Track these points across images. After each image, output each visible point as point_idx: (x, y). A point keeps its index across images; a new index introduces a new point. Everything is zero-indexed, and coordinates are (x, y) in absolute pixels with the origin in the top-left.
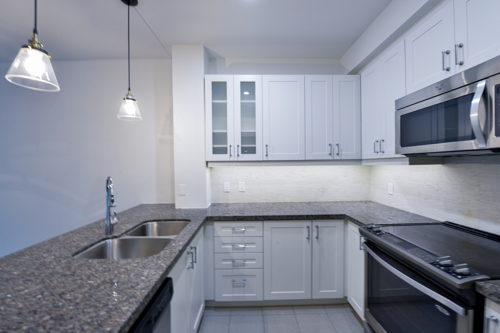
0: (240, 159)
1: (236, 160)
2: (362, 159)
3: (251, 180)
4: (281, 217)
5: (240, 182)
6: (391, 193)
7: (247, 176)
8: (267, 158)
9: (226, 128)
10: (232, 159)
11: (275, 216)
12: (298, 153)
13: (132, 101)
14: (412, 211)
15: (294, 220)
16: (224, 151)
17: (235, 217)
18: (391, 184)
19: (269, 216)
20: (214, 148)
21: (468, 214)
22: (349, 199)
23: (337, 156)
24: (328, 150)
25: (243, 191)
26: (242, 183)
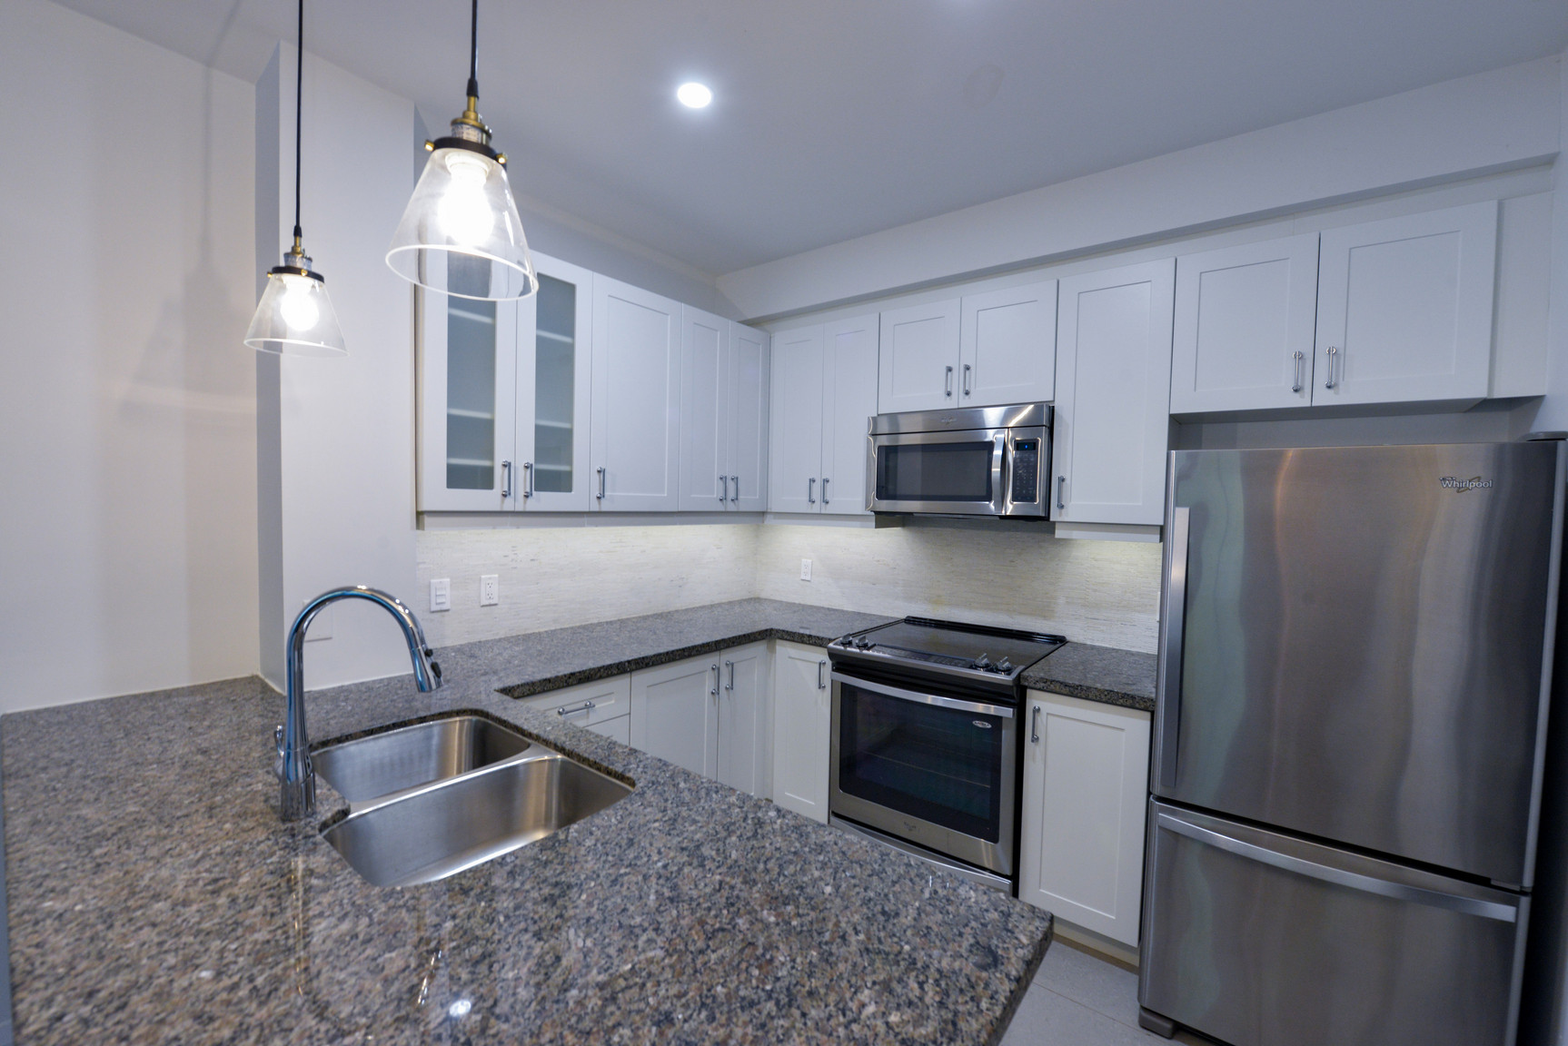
0: (532, 505)
1: (519, 508)
2: (769, 510)
3: (515, 568)
4: (671, 656)
5: (483, 577)
6: (808, 578)
7: (505, 556)
8: (600, 504)
9: (490, 407)
10: (509, 505)
11: (659, 655)
12: (666, 495)
13: (311, 281)
14: (849, 608)
15: (694, 655)
16: (483, 479)
17: (573, 674)
18: (806, 561)
19: (647, 657)
20: (451, 470)
21: (936, 601)
22: (724, 598)
23: (732, 504)
24: (717, 492)
25: (492, 602)
26: (490, 578)
